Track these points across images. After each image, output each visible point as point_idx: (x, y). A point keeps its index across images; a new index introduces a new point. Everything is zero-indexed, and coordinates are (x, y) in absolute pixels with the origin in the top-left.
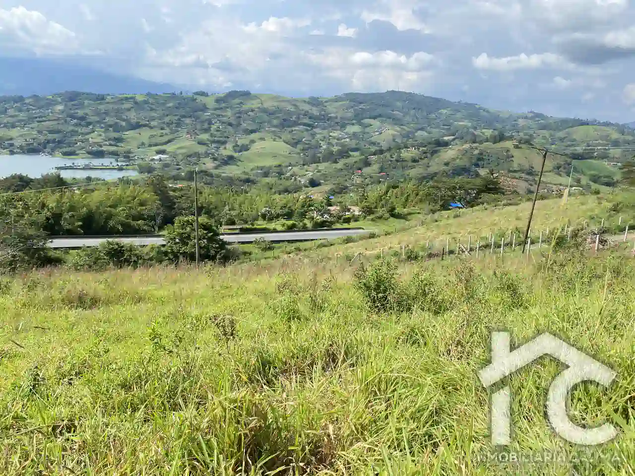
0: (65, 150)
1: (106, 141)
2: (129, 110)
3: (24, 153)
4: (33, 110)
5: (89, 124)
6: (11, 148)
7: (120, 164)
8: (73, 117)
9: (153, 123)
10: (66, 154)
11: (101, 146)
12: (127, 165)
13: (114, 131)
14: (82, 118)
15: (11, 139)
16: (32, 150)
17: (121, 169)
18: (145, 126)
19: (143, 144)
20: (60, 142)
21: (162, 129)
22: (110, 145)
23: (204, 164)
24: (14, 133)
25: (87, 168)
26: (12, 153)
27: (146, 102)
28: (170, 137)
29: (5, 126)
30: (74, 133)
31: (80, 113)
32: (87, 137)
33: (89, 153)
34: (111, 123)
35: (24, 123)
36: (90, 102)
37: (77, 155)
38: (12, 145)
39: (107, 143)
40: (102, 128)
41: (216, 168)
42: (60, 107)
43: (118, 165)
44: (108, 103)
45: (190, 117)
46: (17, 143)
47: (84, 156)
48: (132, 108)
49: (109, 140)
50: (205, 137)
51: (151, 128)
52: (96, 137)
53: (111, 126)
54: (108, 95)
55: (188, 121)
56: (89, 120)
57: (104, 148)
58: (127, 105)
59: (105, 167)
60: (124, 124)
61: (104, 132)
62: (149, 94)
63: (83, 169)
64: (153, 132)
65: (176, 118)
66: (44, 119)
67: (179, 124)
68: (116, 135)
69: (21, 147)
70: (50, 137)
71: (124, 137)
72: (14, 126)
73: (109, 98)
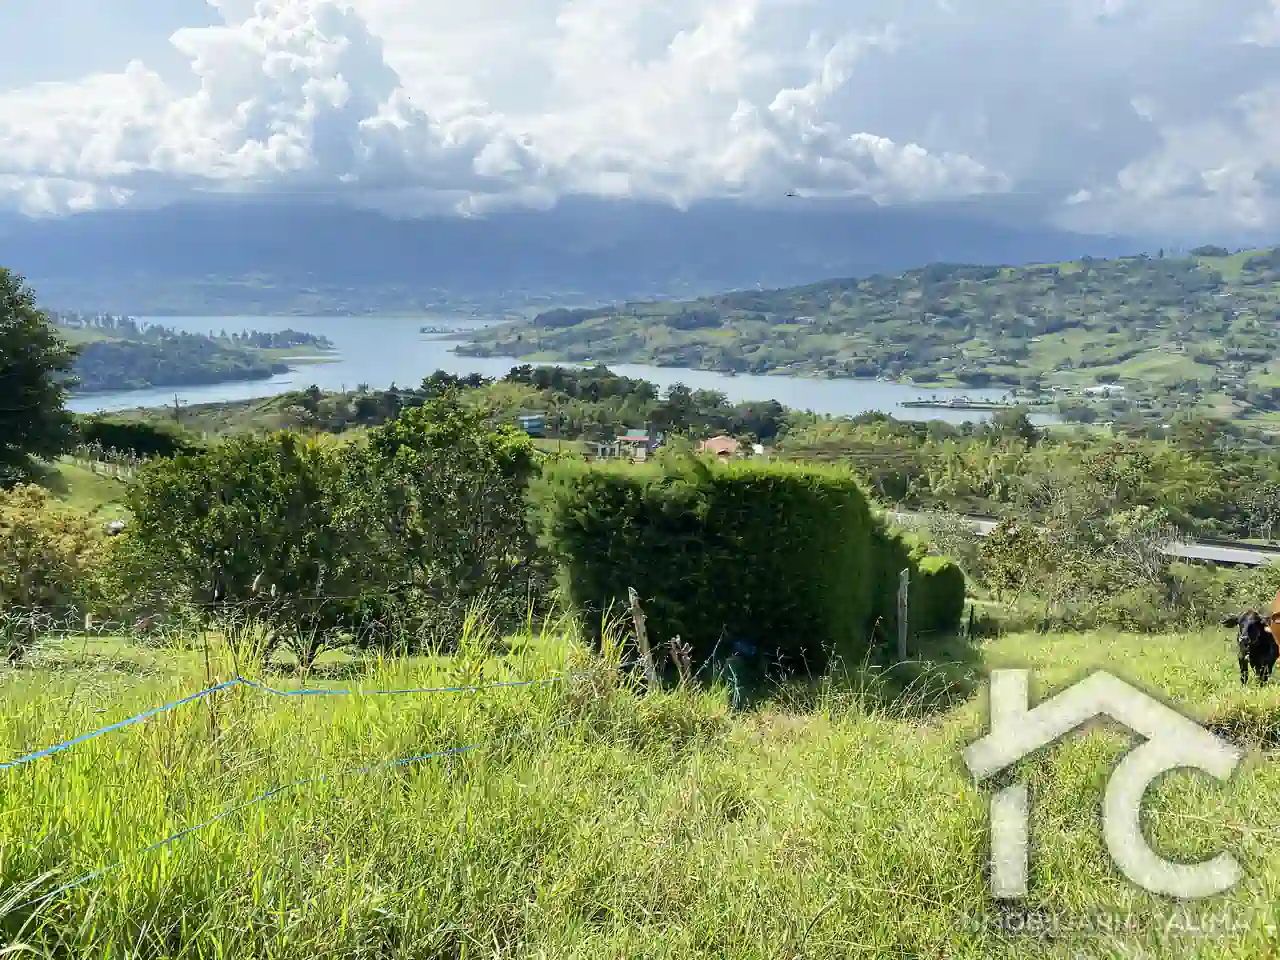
0: (924, 371)
1: (995, 355)
2: (1043, 294)
3: (850, 377)
4: (870, 300)
5: (965, 323)
6: (831, 369)
7: (1022, 400)
8: (936, 312)
9: (1093, 319)
10: (918, 379)
11: (984, 366)
12: (1037, 403)
13: (1012, 336)
14: (955, 313)
15: (833, 352)
16: (863, 372)
18: (1074, 325)
19: (1068, 361)
20: (911, 358)
21: (1113, 330)
22: (1003, 363)
23: (1210, 406)
24: (837, 341)
25: (958, 406)
26: (832, 376)
27: (1079, 277)
28: (1129, 347)
29: (825, 331)
30: (934, 340)
31: (951, 302)
32: (959, 347)
33: (962, 378)
34: (1004, 320)
35: (852, 325)
36: (970, 282)
37: (937, 381)
38: (832, 363)
39: (997, 359)
40: (988, 330)
42: (917, 295)
44: (1003, 282)
45: (1179, 303)
46: (844, 358)
47: (953, 385)
48: (1051, 289)
49: (1003, 352)
50: (1213, 346)
51: (1089, 329)
52: (977, 348)
53: (1004, 326)
54: (1006, 267)
55: (1173, 312)
56: (966, 316)
57: (991, 369)
58: (1040, 285)
59: (989, 406)
60: (1031, 322)
61: (991, 339)
62: (1088, 261)
63: (952, 407)
64: (1090, 338)
65: (1146, 307)
66: (888, 316)
67: (1150, 320)
68: (1017, 344)
69: (846, 368)
70: (895, 347)
71: (1029, 347)
72: (838, 331)
73: (1006, 271)
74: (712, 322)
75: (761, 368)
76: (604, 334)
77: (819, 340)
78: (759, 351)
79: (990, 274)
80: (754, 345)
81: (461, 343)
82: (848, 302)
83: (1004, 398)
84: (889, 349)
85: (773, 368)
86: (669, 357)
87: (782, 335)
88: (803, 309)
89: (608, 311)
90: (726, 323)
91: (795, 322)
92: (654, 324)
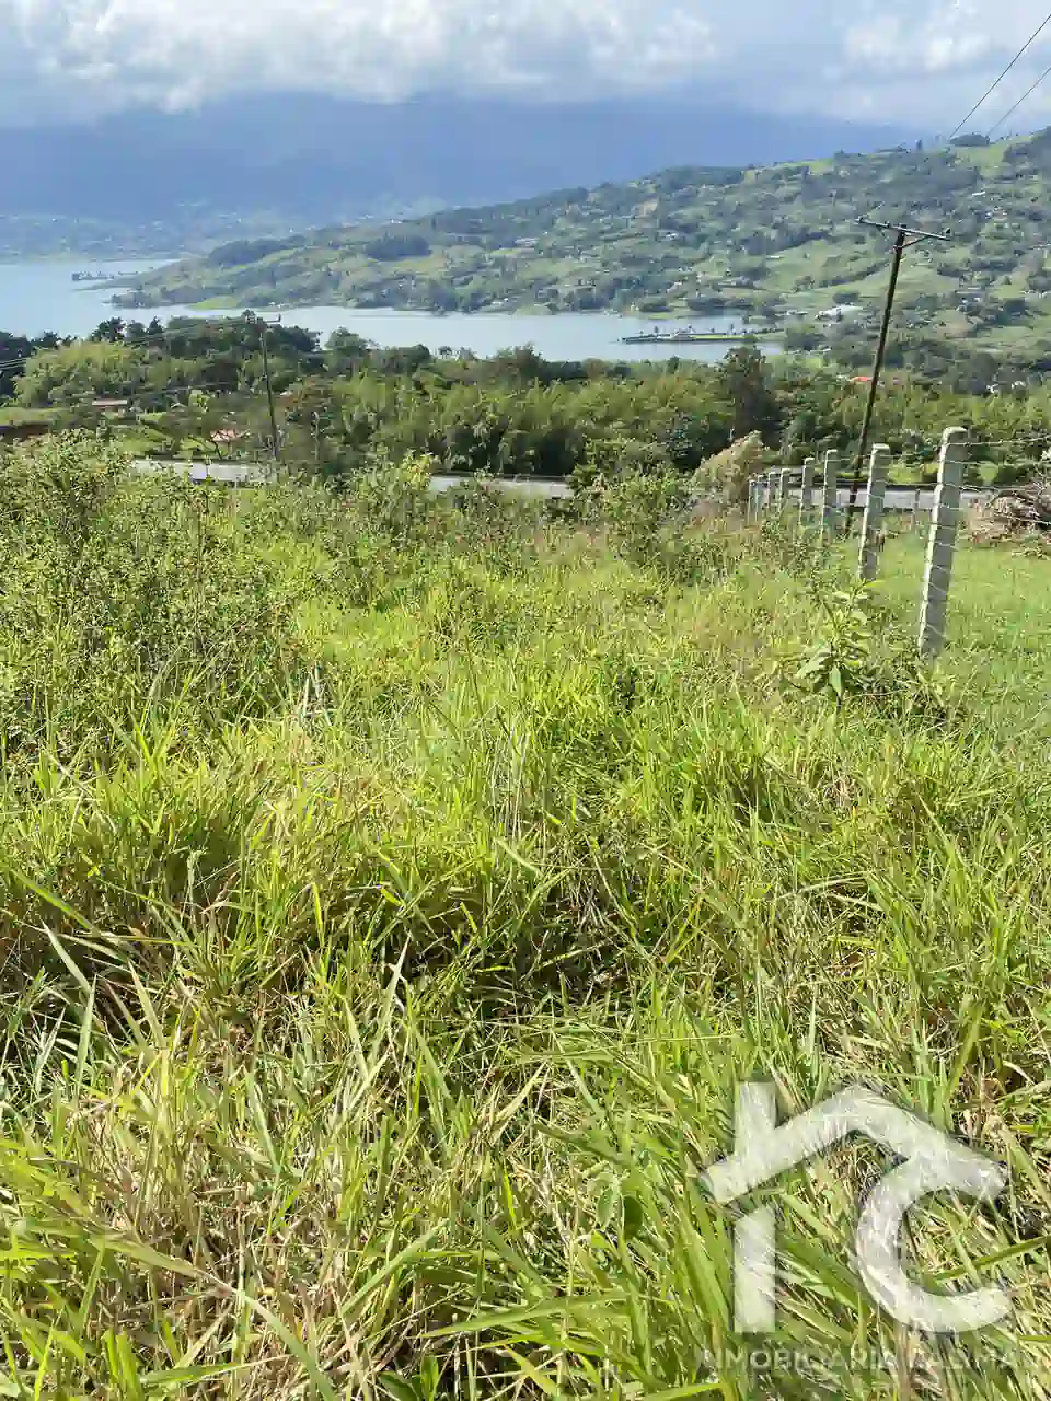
0: (648, 300)
1: (731, 277)
2: (789, 200)
3: (574, 309)
4: (602, 216)
5: (702, 239)
6: (553, 301)
7: (750, 328)
8: (669, 224)
9: (841, 229)
10: (646, 309)
11: (719, 290)
12: (765, 332)
13: (751, 253)
14: (686, 229)
15: (556, 281)
16: (587, 303)
18: (817, 236)
19: (809, 280)
20: (640, 284)
21: (860, 240)
22: (739, 286)
23: (942, 324)
24: (561, 268)
25: (684, 339)
26: (554, 309)
27: (831, 177)
29: (549, 256)
30: (670, 261)
31: (688, 213)
32: (694, 269)
33: (692, 306)
34: (743, 236)
35: (580, 246)
36: (711, 188)
37: (669, 310)
38: (555, 293)
39: (732, 281)
40: (727, 247)
41: (972, 334)
42: (653, 206)
43: (745, 331)
44: (747, 187)
45: (931, 205)
46: (566, 288)
47: (682, 314)
48: (799, 193)
49: (739, 273)
50: (959, 254)
51: (834, 240)
52: (712, 269)
53: (745, 241)
54: (752, 168)
56: (703, 231)
57: (725, 294)
58: (787, 189)
59: (716, 337)
60: (773, 234)
61: (730, 257)
62: (841, 157)
63: (675, 341)
64: (834, 251)
66: (617, 234)
68: (756, 262)
69: (569, 299)
70: (623, 272)
71: (769, 265)
72: (562, 255)
73: (751, 174)
74: (420, 249)
75: (474, 305)
76: (293, 271)
77: (542, 268)
78: (471, 283)
79: (734, 177)
80: (464, 275)
82: (577, 219)
83: (732, 327)
84: (617, 274)
85: (488, 303)
86: (369, 296)
87: (499, 262)
88: (524, 229)
89: (297, 241)
90: (436, 249)
91: (516, 246)
92: (350, 254)
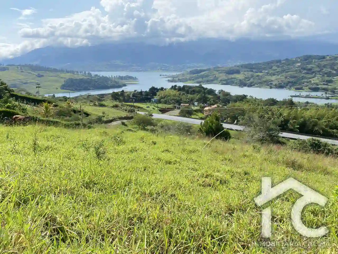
0: (299, 87)
1: (322, 82)
3: (276, 88)
4: (285, 66)
5: (313, 72)
6: (271, 86)
7: (327, 95)
8: (304, 69)
10: (297, 89)
12: (332, 96)
13: (328, 76)
14: (310, 70)
15: (272, 81)
16: (280, 87)
17: (328, 98)
20: (295, 83)
22: (324, 84)
24: (273, 78)
25: (307, 97)
26: (271, 88)
29: (270, 75)
30: (303, 78)
31: (309, 66)
32: (311, 80)
33: (310, 89)
34: (326, 72)
35: (278, 73)
36: (316, 60)
37: (303, 89)
38: (271, 84)
40: (321, 75)
42: (299, 64)
43: (326, 96)
44: (327, 60)
46: (274, 83)
47: (307, 91)
49: (324, 81)
52: (316, 80)
53: (326, 74)
54: (328, 56)
57: (319, 86)
59: (318, 97)
60: (334, 72)
61: (321, 77)
63: (305, 97)
66: (289, 71)
69: (276, 85)
71: (333, 80)
72: (274, 75)
74: (238, 72)
75: (250, 85)
76: (207, 76)
77: (269, 78)
78: (250, 80)
79: (324, 57)
80: (248, 78)
81: (170, 79)
82: (278, 67)
83: (322, 95)
84: (288, 80)
85: (254, 85)
86: (224, 82)
87: (258, 76)
88: (264, 69)
89: (209, 70)
90: (242, 72)
91: (262, 72)
92: (221, 73)
